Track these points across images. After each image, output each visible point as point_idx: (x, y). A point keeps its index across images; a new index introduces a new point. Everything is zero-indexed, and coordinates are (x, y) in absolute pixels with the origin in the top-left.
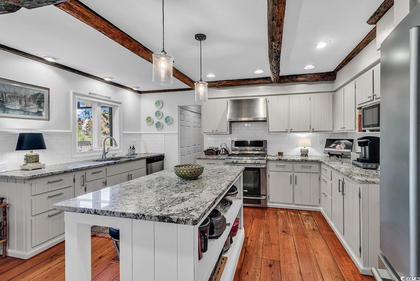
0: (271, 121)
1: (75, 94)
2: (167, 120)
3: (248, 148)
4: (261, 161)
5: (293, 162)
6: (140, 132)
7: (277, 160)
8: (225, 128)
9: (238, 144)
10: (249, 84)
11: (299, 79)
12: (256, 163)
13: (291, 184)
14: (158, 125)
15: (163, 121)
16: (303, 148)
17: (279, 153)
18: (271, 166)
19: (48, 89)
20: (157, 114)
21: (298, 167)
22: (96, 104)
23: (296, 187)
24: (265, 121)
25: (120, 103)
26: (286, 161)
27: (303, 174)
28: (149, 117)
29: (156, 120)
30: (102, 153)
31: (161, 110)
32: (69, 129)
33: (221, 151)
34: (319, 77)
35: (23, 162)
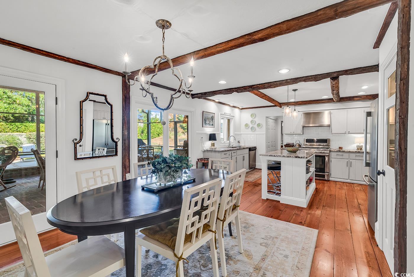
0: (333, 126)
1: (221, 114)
2: (259, 125)
3: (315, 144)
4: (325, 152)
5: (349, 153)
6: (241, 132)
7: (337, 151)
8: (300, 131)
9: (308, 141)
10: (318, 103)
11: (355, 99)
12: (322, 152)
13: (347, 166)
14: (252, 128)
15: (256, 126)
16: (359, 144)
17: (339, 147)
18: (333, 155)
19: (215, 113)
20: (252, 122)
21: (353, 156)
22: (226, 118)
23: (351, 169)
24: (329, 126)
25: (234, 117)
26: (344, 152)
27: (356, 160)
28: (247, 124)
29: (251, 126)
30: (228, 144)
31: (255, 119)
32: (219, 132)
33: (296, 145)
34: (371, 97)
35: (210, 145)
